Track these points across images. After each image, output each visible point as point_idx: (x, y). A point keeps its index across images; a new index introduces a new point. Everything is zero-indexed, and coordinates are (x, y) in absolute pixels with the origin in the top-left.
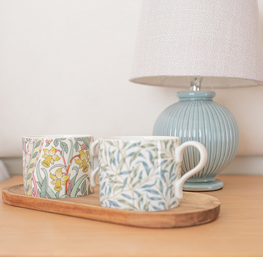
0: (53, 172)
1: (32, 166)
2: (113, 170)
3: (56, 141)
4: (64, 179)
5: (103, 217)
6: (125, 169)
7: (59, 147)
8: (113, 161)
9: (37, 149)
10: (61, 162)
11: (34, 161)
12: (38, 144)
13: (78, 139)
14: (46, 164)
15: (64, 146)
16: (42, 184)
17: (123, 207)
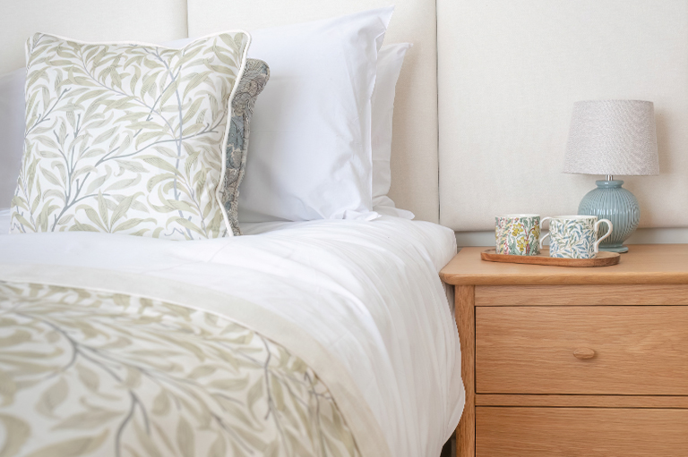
0: (519, 239)
1: (505, 236)
2: (560, 236)
3: (521, 219)
4: (525, 244)
5: (554, 263)
6: (566, 235)
7: (523, 223)
8: (560, 231)
9: (509, 225)
10: (524, 233)
11: (506, 232)
12: (510, 221)
13: (534, 218)
14: (515, 234)
15: (526, 222)
16: (512, 247)
17: (565, 257)
